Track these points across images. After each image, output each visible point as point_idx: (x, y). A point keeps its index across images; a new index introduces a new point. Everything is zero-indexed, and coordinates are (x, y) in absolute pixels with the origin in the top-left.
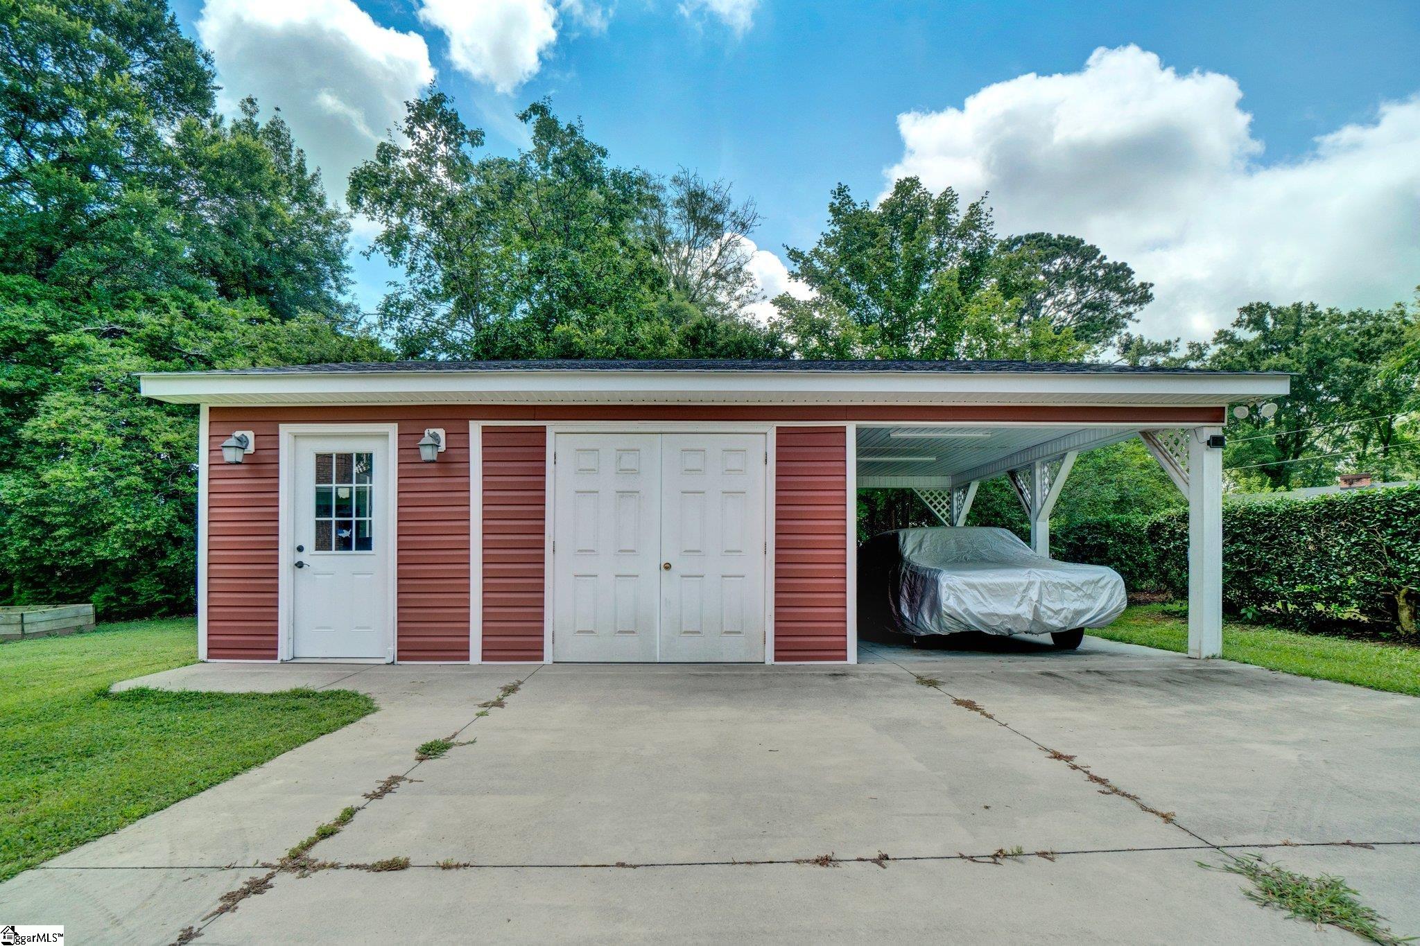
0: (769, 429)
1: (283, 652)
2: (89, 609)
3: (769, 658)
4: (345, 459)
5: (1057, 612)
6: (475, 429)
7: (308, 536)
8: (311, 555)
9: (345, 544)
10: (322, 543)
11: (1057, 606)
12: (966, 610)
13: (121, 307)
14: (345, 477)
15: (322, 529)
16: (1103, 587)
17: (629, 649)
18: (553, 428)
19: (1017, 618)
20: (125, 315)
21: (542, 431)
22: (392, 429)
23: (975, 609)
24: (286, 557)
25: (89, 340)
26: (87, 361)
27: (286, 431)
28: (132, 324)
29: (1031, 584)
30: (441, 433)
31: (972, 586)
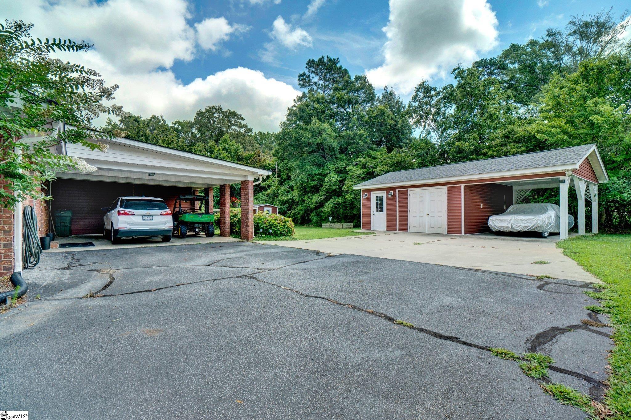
0: (446, 187)
1: (372, 229)
2: (352, 224)
3: (446, 233)
4: (380, 197)
5: (519, 226)
6: (397, 191)
7: (375, 210)
8: (375, 213)
9: (380, 211)
10: (377, 211)
11: (519, 225)
12: (495, 225)
13: (358, 158)
14: (380, 200)
15: (377, 208)
16: (534, 220)
17: (422, 230)
18: (409, 190)
19: (507, 227)
20: (358, 160)
21: (407, 190)
22: (385, 192)
23: (497, 225)
24: (372, 213)
25: (352, 168)
26: (352, 172)
27: (372, 193)
28: (359, 162)
29: (511, 219)
30: (392, 192)
31: (497, 219)
